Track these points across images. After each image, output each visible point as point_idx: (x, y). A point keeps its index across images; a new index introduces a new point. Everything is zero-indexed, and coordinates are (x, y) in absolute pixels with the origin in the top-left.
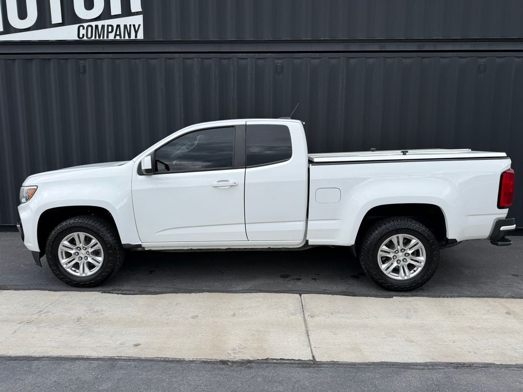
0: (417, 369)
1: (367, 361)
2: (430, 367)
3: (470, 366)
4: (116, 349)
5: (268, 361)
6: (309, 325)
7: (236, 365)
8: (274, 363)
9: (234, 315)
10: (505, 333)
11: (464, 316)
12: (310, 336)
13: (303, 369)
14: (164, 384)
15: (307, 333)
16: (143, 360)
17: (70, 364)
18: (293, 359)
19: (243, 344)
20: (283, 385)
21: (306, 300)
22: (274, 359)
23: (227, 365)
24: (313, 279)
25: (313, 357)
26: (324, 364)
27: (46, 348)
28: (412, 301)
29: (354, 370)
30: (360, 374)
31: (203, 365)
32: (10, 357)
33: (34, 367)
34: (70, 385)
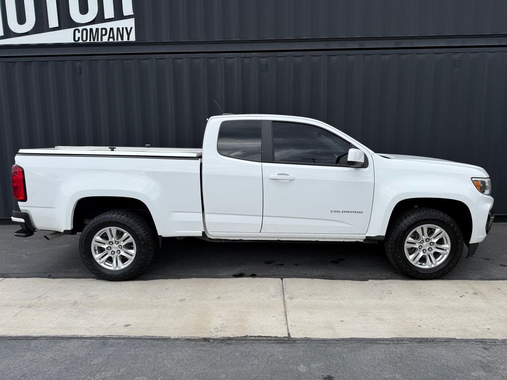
0: (383, 344)
1: (337, 337)
2: (395, 342)
3: (433, 341)
4: (108, 329)
5: (247, 338)
6: (288, 306)
7: (217, 341)
8: (252, 340)
9: (219, 298)
10: (470, 311)
11: (434, 297)
12: (288, 316)
13: (279, 345)
14: (150, 359)
15: (286, 313)
16: (133, 338)
17: (65, 342)
18: (269, 336)
19: (225, 324)
20: (258, 359)
21: (287, 283)
22: (252, 336)
23: (209, 342)
24: (295, 264)
25: (289, 334)
26: (298, 340)
27: (44, 329)
28: (385, 284)
29: (325, 345)
30: (330, 348)
31: (187, 342)
32: (11, 337)
33: (32, 345)
34: (64, 361)
